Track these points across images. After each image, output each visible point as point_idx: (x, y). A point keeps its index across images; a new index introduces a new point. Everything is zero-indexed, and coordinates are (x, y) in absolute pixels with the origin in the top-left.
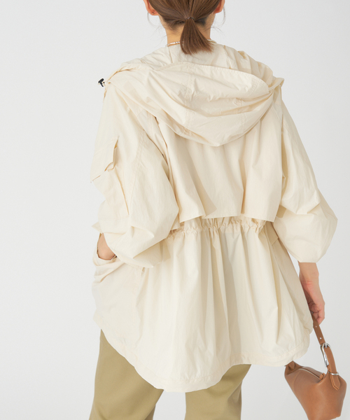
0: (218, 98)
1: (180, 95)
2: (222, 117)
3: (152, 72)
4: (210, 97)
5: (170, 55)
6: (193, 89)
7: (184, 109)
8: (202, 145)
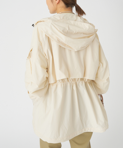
0: (76, 32)
1: (63, 31)
2: (78, 39)
3: (52, 23)
4: (74, 32)
5: (60, 16)
6: (68, 29)
7: (64, 36)
8: (71, 50)
